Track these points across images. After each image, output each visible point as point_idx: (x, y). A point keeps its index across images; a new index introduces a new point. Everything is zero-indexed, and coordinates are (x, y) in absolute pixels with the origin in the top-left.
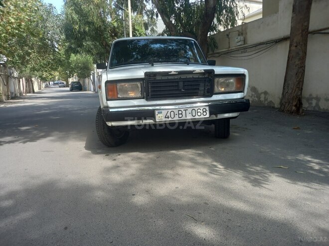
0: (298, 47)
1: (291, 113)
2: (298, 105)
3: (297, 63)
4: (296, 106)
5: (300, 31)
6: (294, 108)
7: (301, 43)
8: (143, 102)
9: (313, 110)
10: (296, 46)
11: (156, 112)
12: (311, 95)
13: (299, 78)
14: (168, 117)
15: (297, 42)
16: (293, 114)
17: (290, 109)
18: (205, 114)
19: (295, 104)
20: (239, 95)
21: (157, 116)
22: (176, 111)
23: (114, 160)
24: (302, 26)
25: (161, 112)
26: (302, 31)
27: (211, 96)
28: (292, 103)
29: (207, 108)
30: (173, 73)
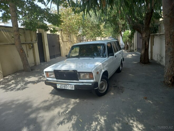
0: (169, 45)
3: (169, 54)
4: (171, 81)
5: (169, 35)
6: (169, 82)
7: (171, 43)
8: (55, 79)
15: (168, 42)
16: (169, 86)
17: (167, 82)
18: (73, 88)
19: (170, 79)
20: (92, 81)
21: (57, 86)
22: (63, 85)
23: (49, 98)
24: (170, 32)
25: (59, 85)
26: (171, 35)
27: (78, 80)
28: (168, 79)
29: (74, 86)
30: (62, 71)
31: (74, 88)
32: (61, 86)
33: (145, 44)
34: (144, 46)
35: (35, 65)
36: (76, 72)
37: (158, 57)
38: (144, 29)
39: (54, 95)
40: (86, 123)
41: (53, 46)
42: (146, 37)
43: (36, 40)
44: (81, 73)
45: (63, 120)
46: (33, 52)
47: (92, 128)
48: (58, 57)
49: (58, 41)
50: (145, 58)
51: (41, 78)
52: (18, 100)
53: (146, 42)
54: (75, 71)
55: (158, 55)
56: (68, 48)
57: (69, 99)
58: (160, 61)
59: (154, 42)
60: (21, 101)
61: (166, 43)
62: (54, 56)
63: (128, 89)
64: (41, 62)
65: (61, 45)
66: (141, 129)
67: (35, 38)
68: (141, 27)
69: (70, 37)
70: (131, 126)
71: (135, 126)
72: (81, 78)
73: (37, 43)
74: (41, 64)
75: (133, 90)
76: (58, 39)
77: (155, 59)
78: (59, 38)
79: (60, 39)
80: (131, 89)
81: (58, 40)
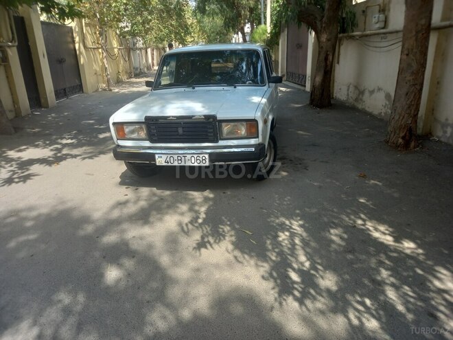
0: (411, 56)
1: (396, 147)
2: (407, 138)
3: (408, 78)
4: (403, 138)
5: (414, 33)
6: (400, 140)
7: (415, 50)
8: (147, 144)
9: (446, 141)
10: (407, 55)
11: (157, 156)
12: (447, 120)
13: (410, 100)
14: (168, 162)
15: (408, 49)
16: (399, 149)
17: (395, 142)
18: (204, 162)
19: (402, 134)
20: (253, 141)
21: (157, 161)
22: (175, 157)
23: (127, 195)
24: (417, 25)
25: (161, 157)
26: (417, 32)
27: (217, 142)
28: (399, 134)
29: (207, 156)
30: (171, 118)
31: (207, 160)
32: (168, 159)
33: (326, 59)
34: (323, 64)
35: (16, 117)
36: (211, 120)
37: (350, 90)
38: (324, 19)
39: (136, 188)
40: (265, 237)
41: (61, 61)
42: (328, 40)
43: (13, 37)
44: (223, 124)
45: (203, 238)
46: (7, 77)
47: (284, 244)
48: (76, 93)
49: (72, 46)
50: (322, 94)
51: (59, 150)
52: (30, 209)
53: (327, 56)
54: (209, 119)
55: (349, 87)
56: (98, 69)
57: (185, 192)
58: (356, 100)
59: (341, 56)
60: (44, 211)
61: (402, 52)
62: (65, 90)
63: (315, 161)
64: (31, 106)
65: (82, 61)
66: (387, 232)
67: (7, 31)
68: (317, 16)
69: (104, 36)
70: (362, 229)
71: (371, 228)
72: (224, 136)
73: (15, 49)
74: (32, 112)
75: (327, 162)
76: (70, 40)
77: (340, 97)
78: (73, 38)
79: (77, 39)
80: (322, 162)
81: (70, 42)
